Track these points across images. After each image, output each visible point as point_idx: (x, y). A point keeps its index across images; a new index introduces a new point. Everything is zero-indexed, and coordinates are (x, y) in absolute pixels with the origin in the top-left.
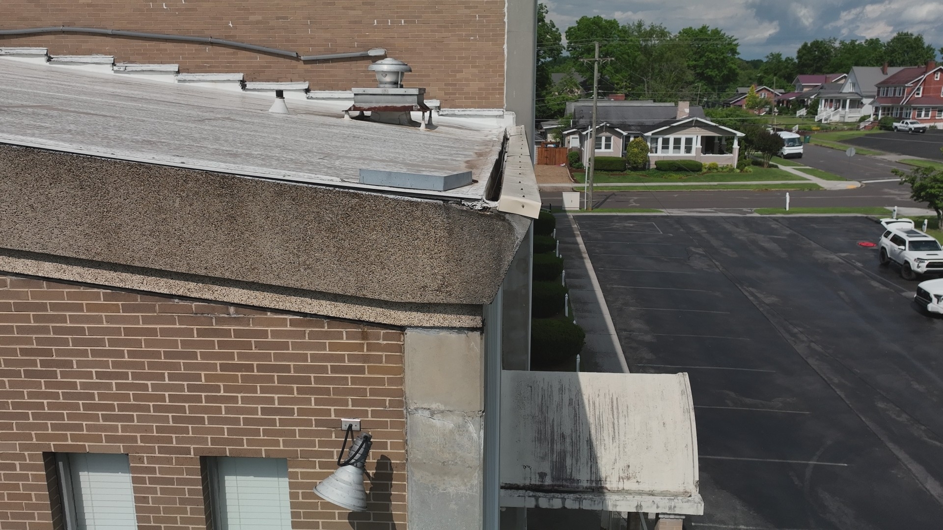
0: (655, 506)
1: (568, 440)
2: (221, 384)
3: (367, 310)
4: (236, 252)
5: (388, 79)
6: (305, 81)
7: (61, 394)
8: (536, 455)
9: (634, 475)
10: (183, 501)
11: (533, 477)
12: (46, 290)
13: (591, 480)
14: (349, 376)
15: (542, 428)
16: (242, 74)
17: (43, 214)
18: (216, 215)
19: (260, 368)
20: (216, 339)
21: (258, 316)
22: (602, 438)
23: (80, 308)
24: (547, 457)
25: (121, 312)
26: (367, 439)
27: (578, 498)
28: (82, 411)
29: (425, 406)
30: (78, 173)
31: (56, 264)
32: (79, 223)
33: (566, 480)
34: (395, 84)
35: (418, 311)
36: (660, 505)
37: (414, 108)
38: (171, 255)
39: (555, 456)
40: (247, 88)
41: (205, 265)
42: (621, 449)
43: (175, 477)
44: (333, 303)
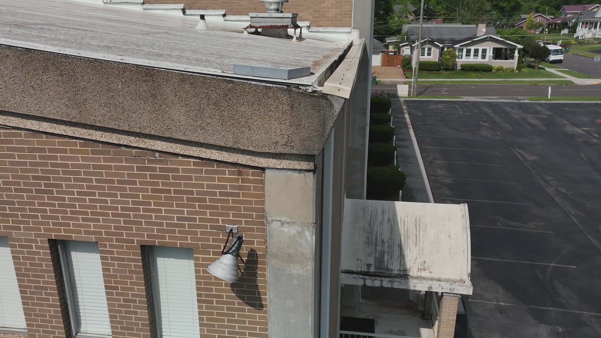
0: (441, 288)
1: (386, 244)
2: (152, 201)
3: (241, 156)
4: (157, 118)
5: (273, 7)
6: (223, 9)
7: (57, 204)
8: (365, 253)
9: (428, 267)
10: (131, 272)
11: (363, 266)
12: (45, 139)
13: (400, 270)
14: (230, 198)
15: (369, 236)
16: (183, 5)
17: (40, 92)
18: (144, 94)
19: (176, 192)
20: (148, 173)
21: (173, 159)
22: (408, 244)
23: (65, 151)
24: (372, 254)
25: (90, 154)
26: (240, 238)
27: (391, 281)
28: (69, 215)
29: (278, 219)
30: (59, 66)
31: (50, 123)
32: (62, 97)
33: (384, 269)
34: (277, 10)
35: (273, 158)
36: (443, 287)
37: (289, 26)
38: (118, 119)
39: (377, 254)
40: (186, 13)
41: (139, 126)
42: (421, 251)
43: (126, 257)
44: (219, 151)
